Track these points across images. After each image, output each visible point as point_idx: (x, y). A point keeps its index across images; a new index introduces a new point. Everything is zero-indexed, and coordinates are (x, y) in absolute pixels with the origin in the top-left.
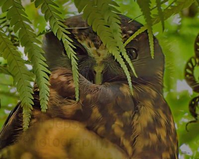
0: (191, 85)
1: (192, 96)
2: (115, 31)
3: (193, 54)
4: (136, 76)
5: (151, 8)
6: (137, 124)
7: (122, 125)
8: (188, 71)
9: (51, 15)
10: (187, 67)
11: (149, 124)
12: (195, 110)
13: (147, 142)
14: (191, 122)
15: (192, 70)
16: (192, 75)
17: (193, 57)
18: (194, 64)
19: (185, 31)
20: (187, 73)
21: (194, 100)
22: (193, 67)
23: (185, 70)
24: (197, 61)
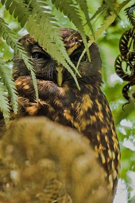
0: (121, 76)
1: (123, 84)
2: (60, 45)
3: (119, 53)
4: (81, 76)
5: (83, 25)
6: (80, 110)
7: (70, 112)
8: (118, 66)
9: (7, 36)
10: (117, 63)
11: (89, 109)
12: (127, 94)
13: (88, 122)
14: (125, 104)
15: (120, 65)
16: (121, 69)
17: (119, 56)
18: (121, 60)
19: (111, 37)
20: (117, 68)
21: (125, 87)
22: (121, 62)
23: (115, 65)
24: (123, 57)
